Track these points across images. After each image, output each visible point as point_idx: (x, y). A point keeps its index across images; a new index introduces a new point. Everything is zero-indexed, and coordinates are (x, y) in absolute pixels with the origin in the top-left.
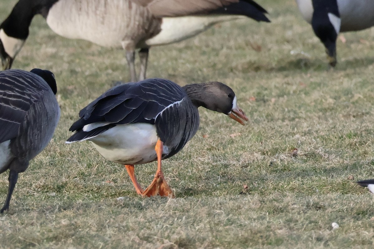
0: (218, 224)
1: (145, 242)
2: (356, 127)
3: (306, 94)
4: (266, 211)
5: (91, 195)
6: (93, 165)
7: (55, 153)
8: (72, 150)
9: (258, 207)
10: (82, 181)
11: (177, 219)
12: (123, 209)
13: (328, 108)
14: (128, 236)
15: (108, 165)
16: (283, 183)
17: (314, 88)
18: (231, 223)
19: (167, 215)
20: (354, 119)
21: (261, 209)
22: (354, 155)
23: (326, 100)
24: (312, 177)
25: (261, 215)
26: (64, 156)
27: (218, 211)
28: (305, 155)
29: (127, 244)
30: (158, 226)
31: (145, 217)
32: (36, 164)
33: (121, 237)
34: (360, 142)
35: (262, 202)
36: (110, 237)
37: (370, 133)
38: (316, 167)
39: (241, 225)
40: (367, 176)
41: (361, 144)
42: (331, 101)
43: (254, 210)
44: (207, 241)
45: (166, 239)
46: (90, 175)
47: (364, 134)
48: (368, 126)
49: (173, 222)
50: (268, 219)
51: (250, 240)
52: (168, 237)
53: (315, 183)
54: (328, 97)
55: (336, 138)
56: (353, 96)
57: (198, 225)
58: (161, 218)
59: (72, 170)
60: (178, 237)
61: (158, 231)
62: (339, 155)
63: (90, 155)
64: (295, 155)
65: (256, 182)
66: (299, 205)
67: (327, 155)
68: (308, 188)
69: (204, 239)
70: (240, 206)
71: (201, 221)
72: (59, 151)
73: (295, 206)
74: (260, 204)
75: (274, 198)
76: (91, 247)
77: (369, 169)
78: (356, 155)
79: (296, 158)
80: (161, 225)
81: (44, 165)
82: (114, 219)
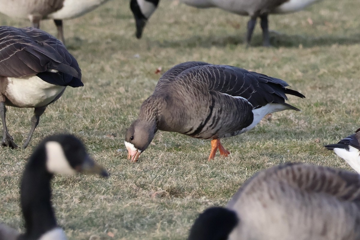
0: (204, 176)
1: (141, 189)
2: (322, 97)
3: (279, 67)
4: (245, 167)
5: (94, 147)
6: (96, 121)
7: (64, 108)
8: (78, 107)
9: (238, 163)
10: (87, 134)
11: (169, 171)
12: (122, 160)
13: (297, 80)
14: (127, 183)
15: (109, 121)
16: (259, 143)
17: (285, 63)
18: (214, 175)
19: (160, 167)
20: (320, 91)
21: (241, 164)
22: (320, 121)
23: (296, 73)
24: (284, 139)
25: (241, 170)
26: (71, 112)
27: (204, 165)
28: (279, 120)
29: (125, 190)
30: (153, 175)
31: (141, 168)
32: (47, 118)
33: (120, 184)
34: (325, 110)
35: (242, 159)
36: (111, 184)
37: (334, 103)
38: (287, 130)
39: (224, 178)
40: (331, 140)
41: (326, 112)
42: (299, 74)
43: (234, 165)
44: (194, 190)
45: (159, 187)
46: (93, 129)
47: (329, 103)
48: (332, 97)
49: (165, 173)
50: (247, 174)
51: (232, 191)
52: (161, 186)
53: (287, 144)
54: (297, 70)
55: (305, 106)
56: (319, 70)
57: (187, 176)
58: (155, 168)
59: (78, 124)
60: (170, 186)
61: (153, 180)
62: (307, 121)
63: (93, 112)
64: (269, 120)
65: (236, 142)
66: (274, 163)
67: (297, 120)
68: (280, 149)
69: (192, 189)
70: (223, 162)
71: (189, 173)
72: (67, 107)
73: (270, 163)
74: (240, 161)
75: (252, 155)
76: (95, 191)
77: (333, 134)
78: (322, 122)
79: (270, 122)
80: (155, 175)
81: (54, 119)
82: (114, 168)
